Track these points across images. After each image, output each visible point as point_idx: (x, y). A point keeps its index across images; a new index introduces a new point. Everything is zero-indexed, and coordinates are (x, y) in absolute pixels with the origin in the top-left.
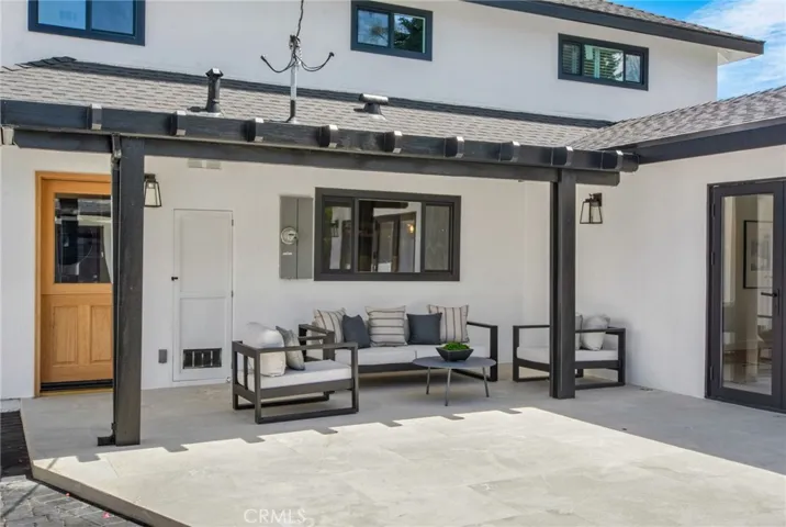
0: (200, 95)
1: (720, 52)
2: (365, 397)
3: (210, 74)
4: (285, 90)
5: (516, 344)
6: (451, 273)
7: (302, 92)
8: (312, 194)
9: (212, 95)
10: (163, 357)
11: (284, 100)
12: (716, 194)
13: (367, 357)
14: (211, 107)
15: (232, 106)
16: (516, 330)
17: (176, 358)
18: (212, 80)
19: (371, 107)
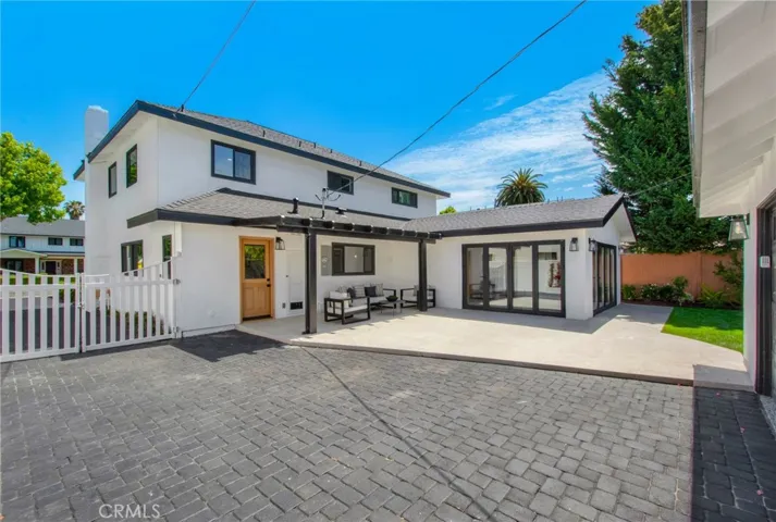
0: (291, 207)
1: (437, 196)
2: (372, 314)
3: (295, 200)
4: (320, 206)
5: (402, 295)
6: (371, 271)
7: (327, 207)
8: (330, 244)
9: (295, 208)
10: (284, 306)
11: (320, 210)
12: (465, 248)
13: (373, 300)
14: (295, 212)
15: (303, 213)
16: (402, 291)
17: (288, 306)
18: (295, 202)
19: (341, 212)
